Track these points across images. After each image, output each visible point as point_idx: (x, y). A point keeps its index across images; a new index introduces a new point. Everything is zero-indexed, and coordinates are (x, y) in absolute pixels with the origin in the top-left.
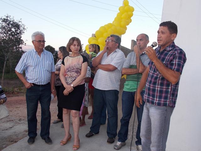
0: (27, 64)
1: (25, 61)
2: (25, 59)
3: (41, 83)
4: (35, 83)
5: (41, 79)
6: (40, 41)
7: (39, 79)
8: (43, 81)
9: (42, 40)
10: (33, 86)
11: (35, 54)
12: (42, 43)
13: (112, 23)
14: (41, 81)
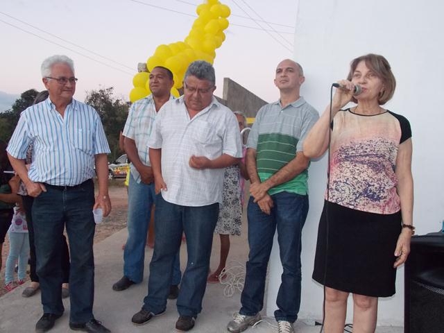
0: (29, 135)
1: (26, 128)
2: (26, 125)
3: (62, 181)
4: (49, 183)
5: (63, 172)
6: (63, 79)
7: (58, 169)
8: (68, 175)
9: (69, 76)
10: (45, 191)
11: (49, 109)
12: (68, 85)
13: (183, 41)
14: (62, 177)
